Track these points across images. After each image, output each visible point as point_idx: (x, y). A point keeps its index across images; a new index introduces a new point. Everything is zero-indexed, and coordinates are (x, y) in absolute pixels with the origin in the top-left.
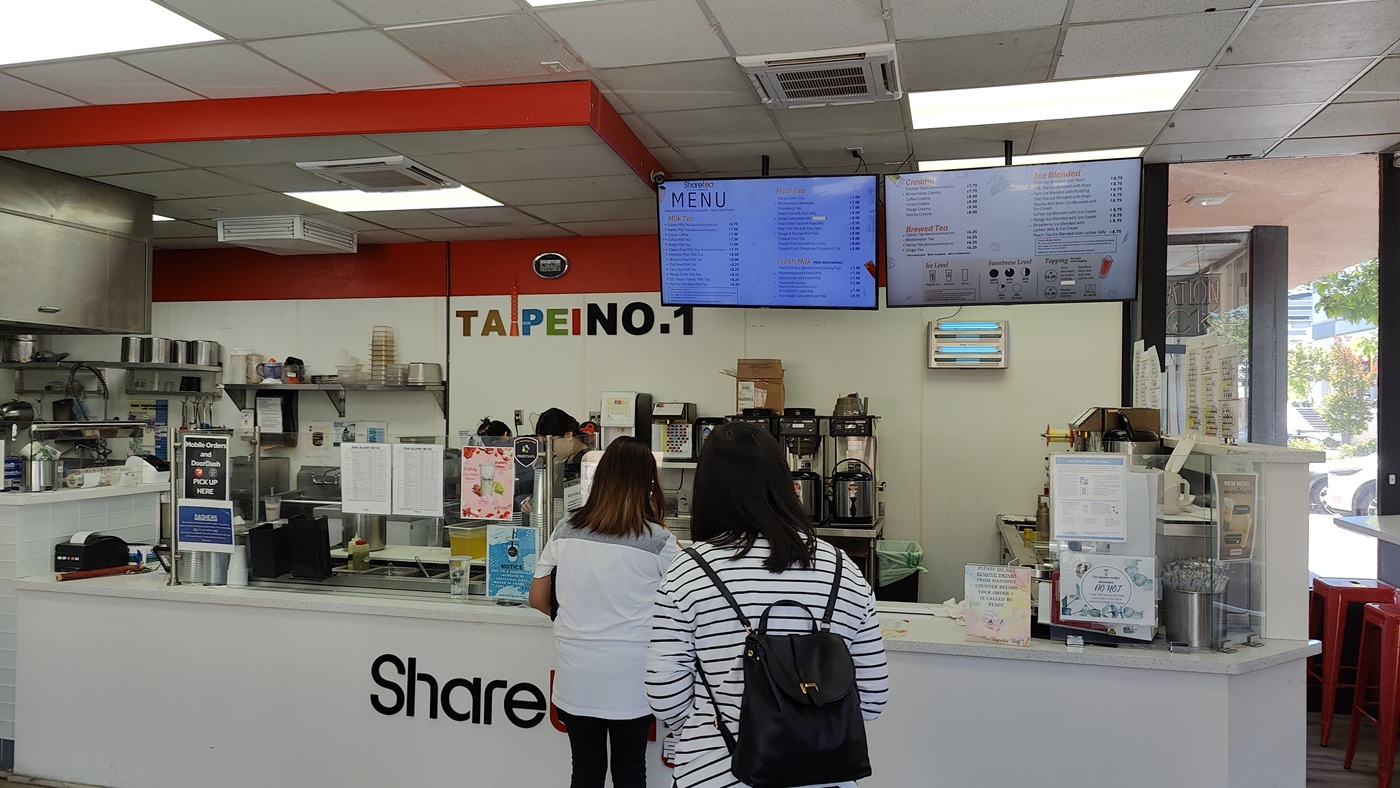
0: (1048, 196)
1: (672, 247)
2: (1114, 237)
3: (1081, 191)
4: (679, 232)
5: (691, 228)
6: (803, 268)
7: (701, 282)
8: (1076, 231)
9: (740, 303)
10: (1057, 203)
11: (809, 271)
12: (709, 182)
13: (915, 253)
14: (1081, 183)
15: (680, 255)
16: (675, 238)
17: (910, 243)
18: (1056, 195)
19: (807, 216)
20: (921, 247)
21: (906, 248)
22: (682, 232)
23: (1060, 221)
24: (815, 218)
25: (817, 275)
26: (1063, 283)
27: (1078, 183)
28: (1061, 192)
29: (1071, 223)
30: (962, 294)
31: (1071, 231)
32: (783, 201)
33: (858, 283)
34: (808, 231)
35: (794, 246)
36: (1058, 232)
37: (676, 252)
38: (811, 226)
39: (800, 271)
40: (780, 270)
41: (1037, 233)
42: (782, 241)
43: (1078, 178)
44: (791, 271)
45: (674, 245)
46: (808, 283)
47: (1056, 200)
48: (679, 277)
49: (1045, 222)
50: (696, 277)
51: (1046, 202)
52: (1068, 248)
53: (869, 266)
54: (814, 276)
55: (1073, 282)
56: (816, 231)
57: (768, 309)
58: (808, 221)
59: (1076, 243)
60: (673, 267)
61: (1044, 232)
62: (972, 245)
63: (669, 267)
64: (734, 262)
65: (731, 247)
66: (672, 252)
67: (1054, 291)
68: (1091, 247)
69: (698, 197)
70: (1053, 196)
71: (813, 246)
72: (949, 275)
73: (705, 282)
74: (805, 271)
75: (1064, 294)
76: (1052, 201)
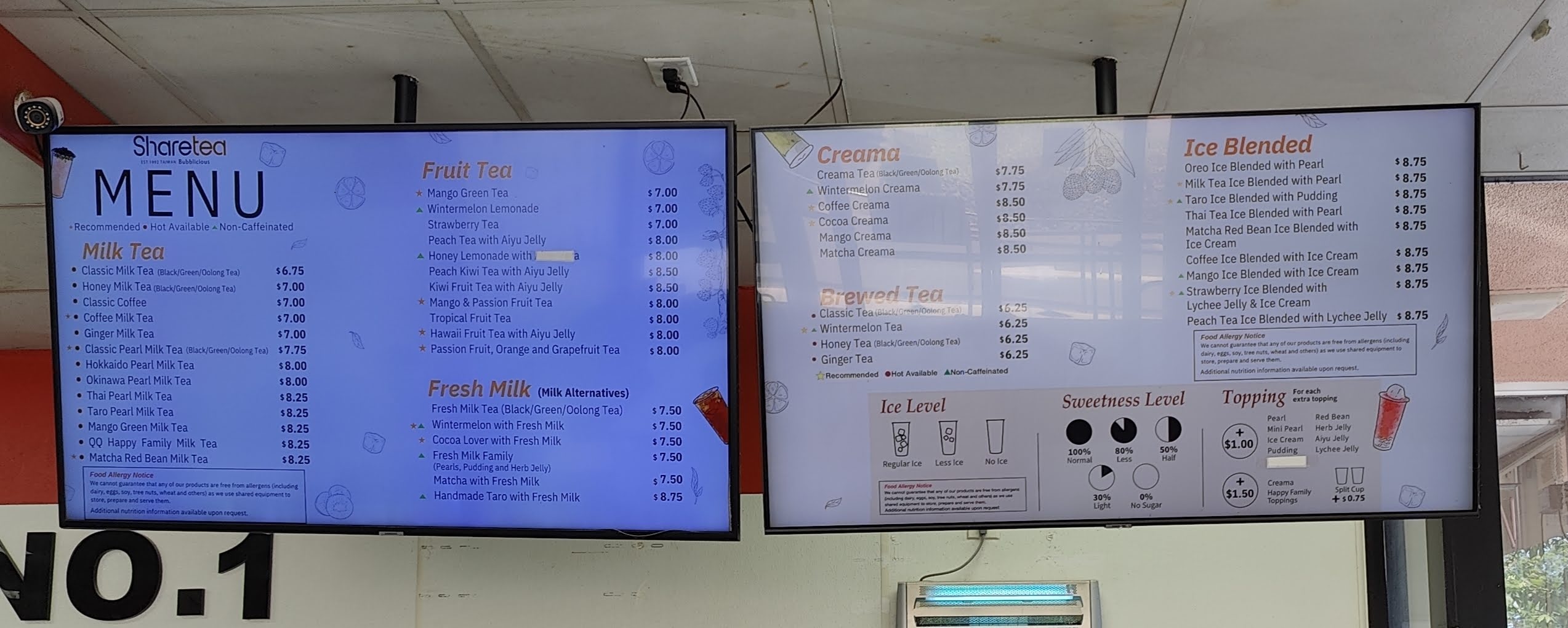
0: (1226, 207)
1: (97, 342)
2: (1407, 331)
3: (1314, 196)
4: (115, 294)
5: (154, 280)
6: (508, 409)
7: (188, 451)
8: (1304, 311)
9: (314, 518)
10: (1251, 230)
11: (525, 418)
12: (212, 138)
13: (845, 369)
14: (1313, 173)
15: (122, 365)
16: (106, 311)
17: (831, 337)
18: (1246, 206)
19: (517, 249)
20: (865, 352)
21: (819, 352)
22: (127, 295)
23: (1259, 282)
24: (542, 256)
25: (550, 433)
26: (1274, 462)
27: (1304, 172)
28: (1259, 198)
29: (1293, 289)
30: (987, 493)
31: (1292, 311)
32: (443, 201)
33: (677, 457)
34: (523, 295)
35: (479, 342)
36: (1256, 312)
37: (109, 358)
38: (530, 280)
39: (499, 418)
40: (439, 416)
41: (1199, 314)
42: (442, 327)
43: (1306, 157)
44: (471, 418)
45: (103, 335)
46: (522, 455)
47: (1247, 221)
48: (118, 435)
49: (1221, 283)
50: (172, 436)
51: (1221, 224)
52: (1287, 361)
53: (711, 407)
54: (539, 434)
55: (1299, 461)
56: (546, 296)
57: (400, 539)
58: (522, 264)
59: (1308, 347)
60: (98, 404)
61: (1216, 313)
62: (1013, 348)
63: (85, 402)
64: (294, 390)
65: (283, 342)
66: (96, 358)
67: (1248, 485)
68: (1346, 359)
69: (177, 184)
70: (1238, 207)
71: (537, 342)
72: (948, 437)
73: (200, 450)
74: (513, 418)
75: (1276, 497)
76: (1235, 223)
